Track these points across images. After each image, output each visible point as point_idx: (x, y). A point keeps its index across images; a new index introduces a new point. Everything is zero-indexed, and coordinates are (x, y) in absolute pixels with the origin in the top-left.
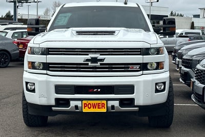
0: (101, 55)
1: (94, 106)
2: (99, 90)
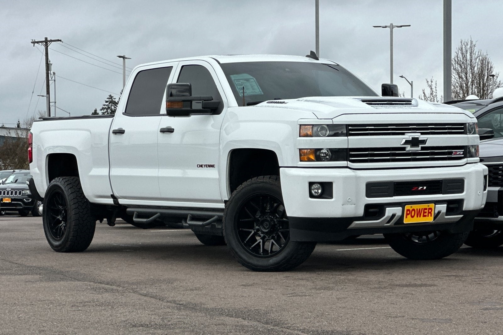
1: (419, 214)
2: (425, 188)
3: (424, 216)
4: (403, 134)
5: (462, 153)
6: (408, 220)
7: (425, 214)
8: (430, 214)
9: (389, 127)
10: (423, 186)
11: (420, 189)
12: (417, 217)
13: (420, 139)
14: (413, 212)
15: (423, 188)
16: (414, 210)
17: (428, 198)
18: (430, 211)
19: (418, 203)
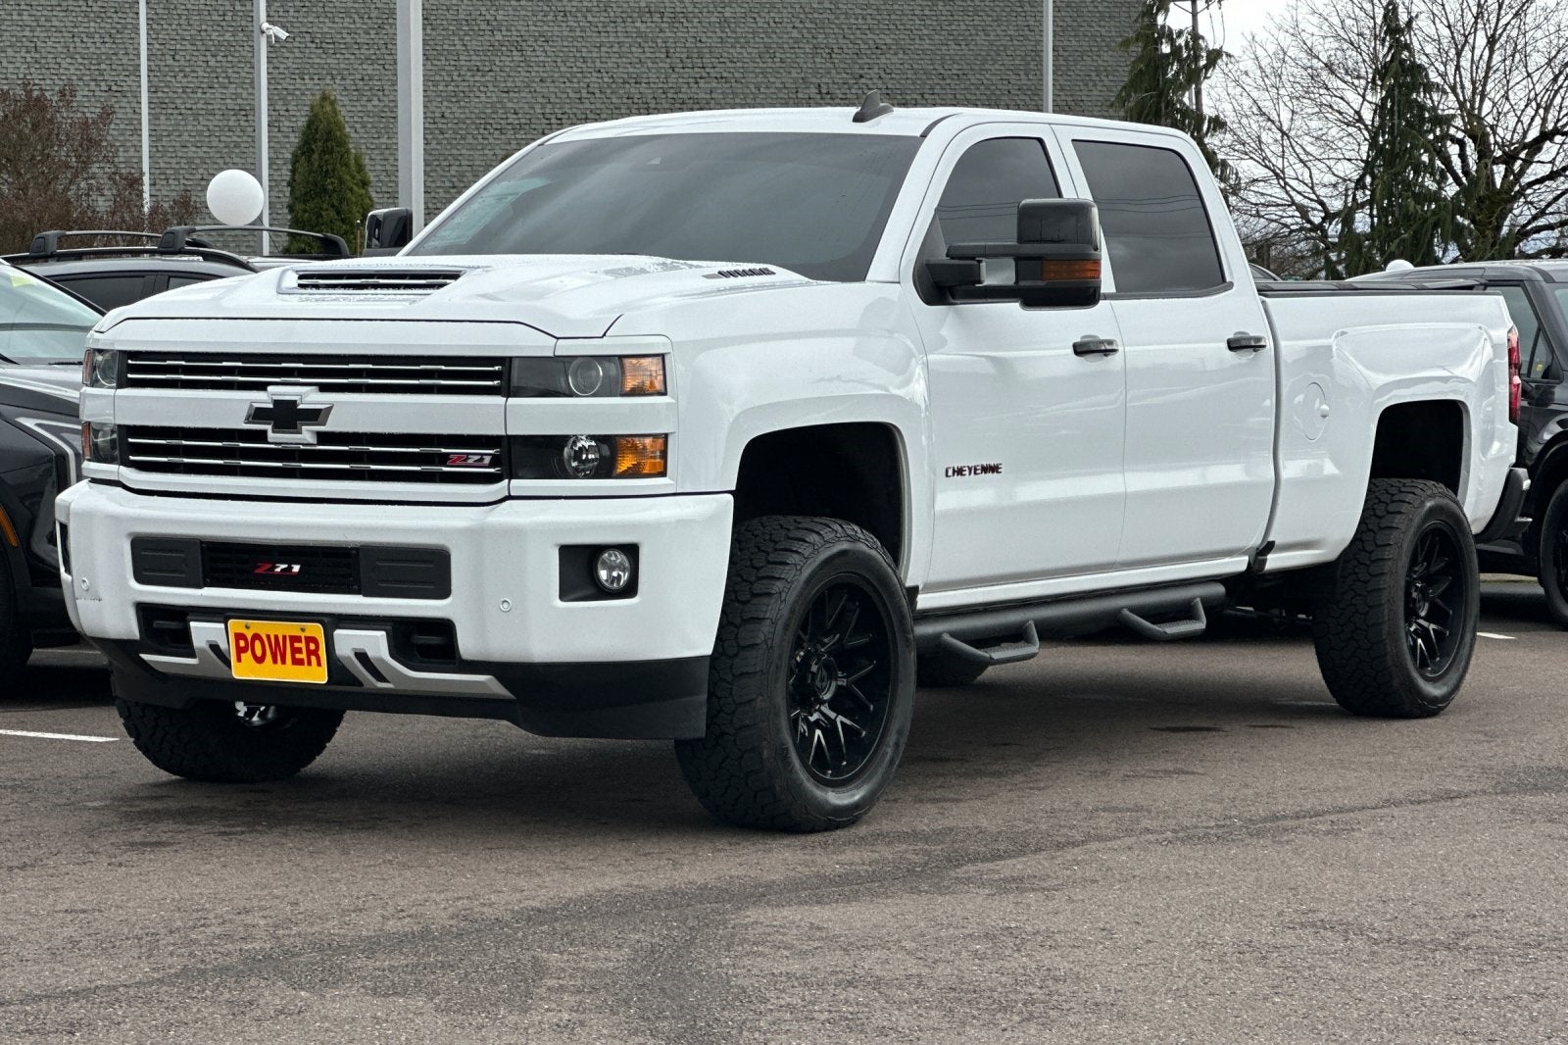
0: (324, 388)
1: (277, 651)
2: (296, 568)
3: (297, 662)
4: (262, 387)
5: (487, 460)
6: (244, 670)
7: (298, 656)
8: (313, 659)
9: (225, 364)
10: (290, 563)
11: (278, 570)
12: (275, 661)
13: (301, 407)
14: (257, 644)
15: (290, 568)
16: (256, 637)
17: (302, 603)
18: (312, 646)
19: (274, 616)
